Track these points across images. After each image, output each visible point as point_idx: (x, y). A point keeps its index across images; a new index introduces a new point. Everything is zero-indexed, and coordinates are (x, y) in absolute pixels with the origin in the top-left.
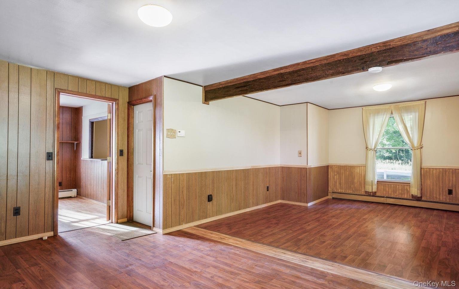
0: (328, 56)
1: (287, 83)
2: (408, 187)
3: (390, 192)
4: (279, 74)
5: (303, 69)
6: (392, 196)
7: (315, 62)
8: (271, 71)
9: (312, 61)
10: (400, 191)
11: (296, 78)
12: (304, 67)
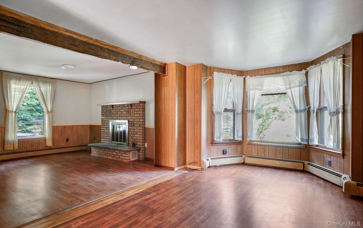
0: (114, 46)
1: (78, 49)
2: (42, 141)
3: (28, 147)
4: (70, 36)
5: (94, 45)
6: (30, 150)
7: (104, 45)
8: (62, 29)
9: (103, 43)
10: (37, 145)
11: (88, 49)
12: (95, 44)
